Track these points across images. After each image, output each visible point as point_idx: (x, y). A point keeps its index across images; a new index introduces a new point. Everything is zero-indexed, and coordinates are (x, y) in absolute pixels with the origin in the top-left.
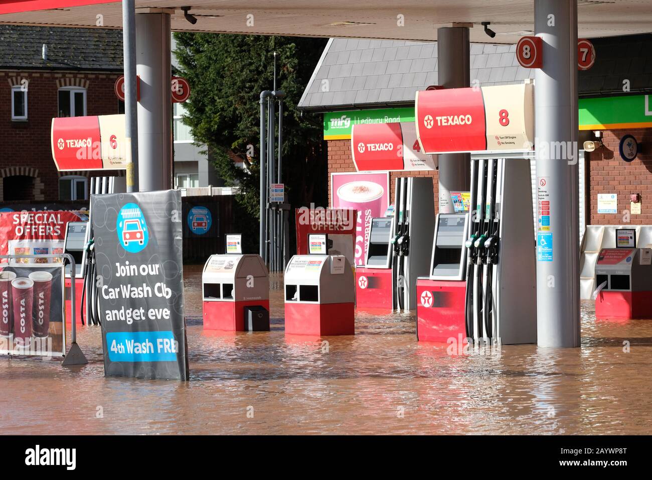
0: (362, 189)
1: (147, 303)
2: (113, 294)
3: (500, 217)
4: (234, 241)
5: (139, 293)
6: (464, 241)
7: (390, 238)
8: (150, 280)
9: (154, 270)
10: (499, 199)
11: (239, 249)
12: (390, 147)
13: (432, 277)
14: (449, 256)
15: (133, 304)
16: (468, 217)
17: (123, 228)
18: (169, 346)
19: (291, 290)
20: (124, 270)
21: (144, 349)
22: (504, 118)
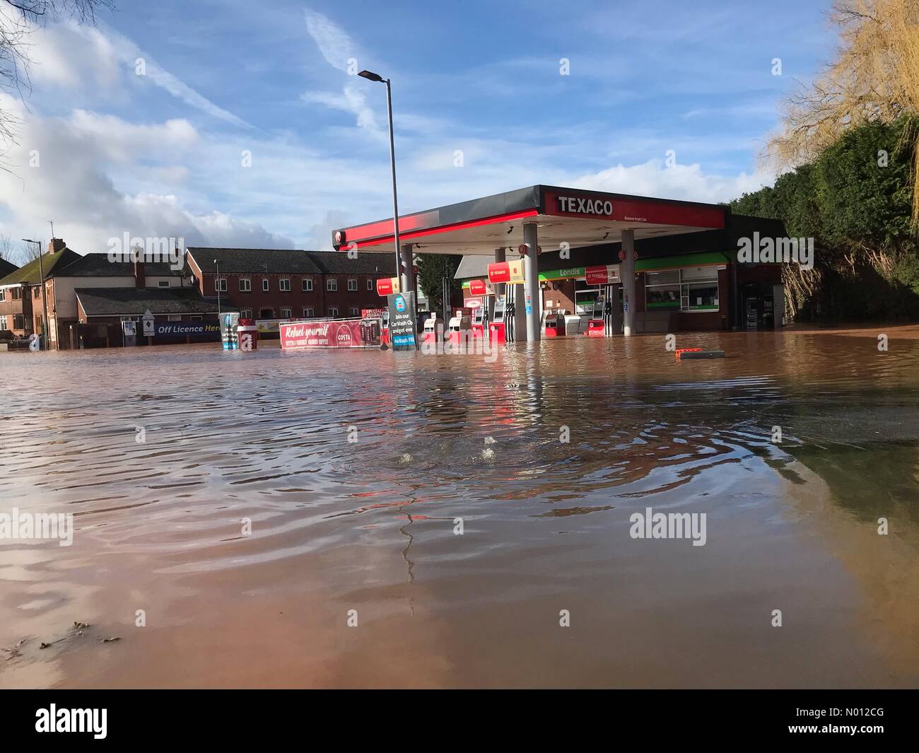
0: (474, 303)
1: (405, 327)
2: (395, 325)
3: (514, 301)
4: (434, 314)
5: (403, 324)
6: (504, 310)
7: (482, 315)
8: (406, 320)
9: (407, 316)
10: (514, 296)
11: (435, 317)
12: (481, 287)
13: (494, 321)
14: (499, 315)
15: (401, 327)
16: (505, 303)
17: (397, 303)
18: (412, 339)
19: (451, 328)
20: (398, 317)
21: (404, 341)
22: (515, 271)
